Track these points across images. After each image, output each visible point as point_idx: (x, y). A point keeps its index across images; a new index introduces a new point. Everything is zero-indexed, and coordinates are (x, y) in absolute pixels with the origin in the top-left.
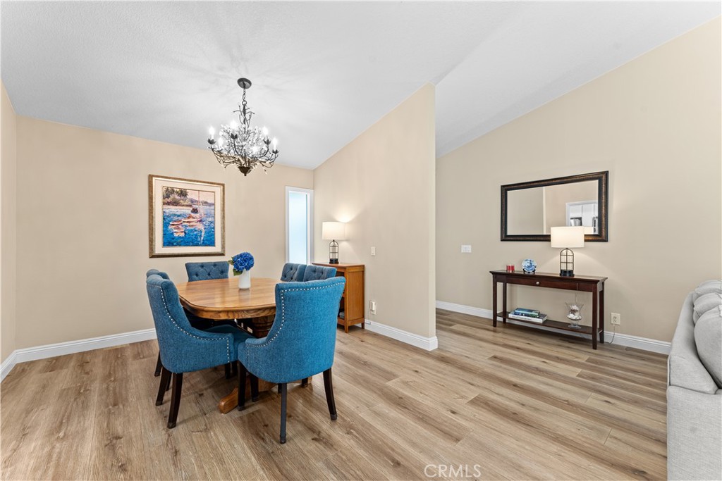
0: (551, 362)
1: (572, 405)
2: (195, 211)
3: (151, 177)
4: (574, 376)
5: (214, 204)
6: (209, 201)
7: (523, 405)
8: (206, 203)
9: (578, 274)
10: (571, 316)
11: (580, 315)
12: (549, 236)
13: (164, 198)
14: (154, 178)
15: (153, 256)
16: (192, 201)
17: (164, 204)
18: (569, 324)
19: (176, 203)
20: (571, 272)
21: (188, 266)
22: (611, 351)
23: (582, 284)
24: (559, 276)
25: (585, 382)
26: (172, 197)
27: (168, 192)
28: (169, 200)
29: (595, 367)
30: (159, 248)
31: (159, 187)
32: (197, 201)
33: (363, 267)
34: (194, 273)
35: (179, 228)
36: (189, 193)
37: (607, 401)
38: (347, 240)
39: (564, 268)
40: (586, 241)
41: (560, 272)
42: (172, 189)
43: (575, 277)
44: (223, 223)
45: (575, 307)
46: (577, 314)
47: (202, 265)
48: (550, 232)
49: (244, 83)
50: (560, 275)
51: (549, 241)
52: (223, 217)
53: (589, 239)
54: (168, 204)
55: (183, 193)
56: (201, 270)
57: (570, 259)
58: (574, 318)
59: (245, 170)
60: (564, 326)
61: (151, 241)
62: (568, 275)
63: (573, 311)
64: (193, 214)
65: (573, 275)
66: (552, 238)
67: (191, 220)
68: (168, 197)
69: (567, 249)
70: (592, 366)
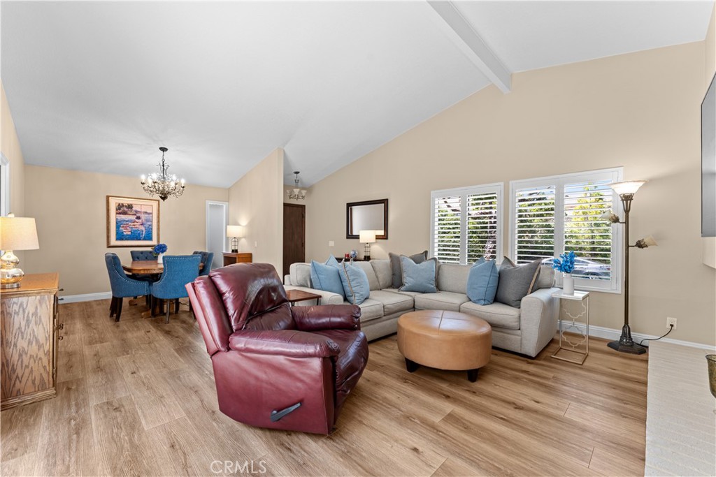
2: (138, 218)
3: (108, 197)
5: (152, 214)
6: (148, 211)
8: (146, 213)
13: (117, 210)
14: (110, 198)
15: (109, 247)
16: (136, 212)
17: (117, 213)
19: (125, 213)
20: (369, 257)
21: (132, 252)
26: (122, 209)
27: (120, 206)
28: (120, 211)
30: (114, 242)
31: (114, 203)
32: (140, 212)
33: (251, 254)
34: (135, 257)
35: (127, 229)
36: (134, 206)
38: (245, 237)
39: (366, 254)
40: (377, 239)
41: (364, 257)
42: (123, 204)
44: (158, 226)
47: (142, 252)
49: (164, 149)
52: (158, 222)
53: (378, 237)
54: (120, 213)
55: (130, 207)
56: (141, 255)
57: (368, 249)
59: (164, 198)
61: (108, 237)
62: (367, 258)
64: (137, 220)
65: (370, 259)
66: (360, 237)
67: (135, 223)
68: (120, 209)
69: (367, 243)
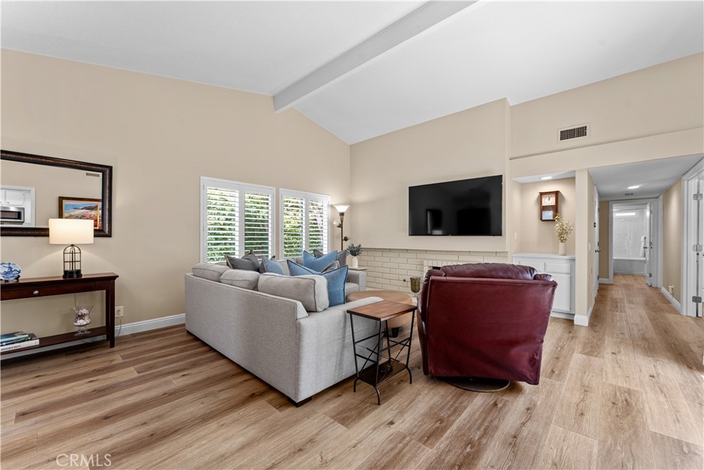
0: (98, 377)
1: (172, 394)
4: (136, 375)
7: (145, 423)
9: (86, 273)
10: (81, 322)
11: (90, 318)
12: (47, 229)
18: (76, 332)
20: (78, 272)
22: (125, 342)
23: (98, 283)
24: (62, 279)
25: (152, 373)
29: (137, 359)
37: (183, 376)
39: (68, 268)
41: (63, 274)
43: (83, 277)
45: (84, 311)
46: (86, 318)
48: (48, 225)
50: (64, 277)
51: (48, 236)
57: (77, 257)
58: (85, 323)
60: (70, 336)
62: (75, 276)
63: (82, 317)
65: (81, 275)
66: (51, 232)
69: (72, 245)
70: (134, 361)
